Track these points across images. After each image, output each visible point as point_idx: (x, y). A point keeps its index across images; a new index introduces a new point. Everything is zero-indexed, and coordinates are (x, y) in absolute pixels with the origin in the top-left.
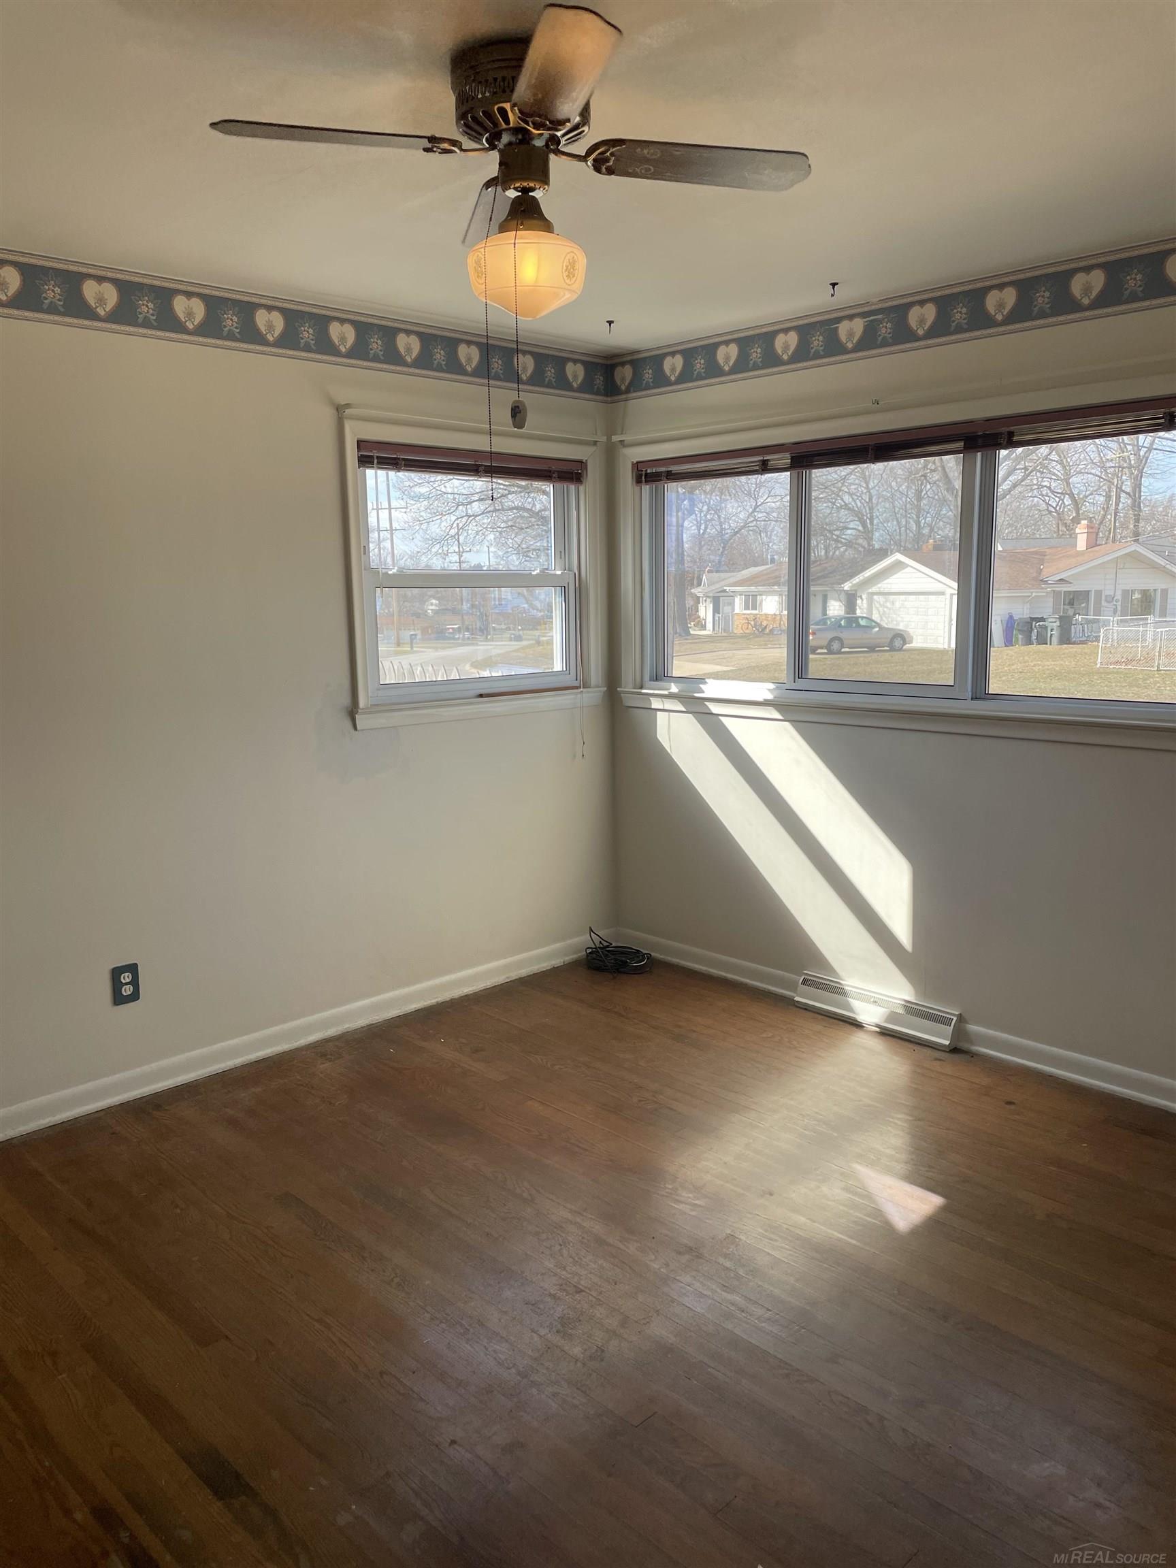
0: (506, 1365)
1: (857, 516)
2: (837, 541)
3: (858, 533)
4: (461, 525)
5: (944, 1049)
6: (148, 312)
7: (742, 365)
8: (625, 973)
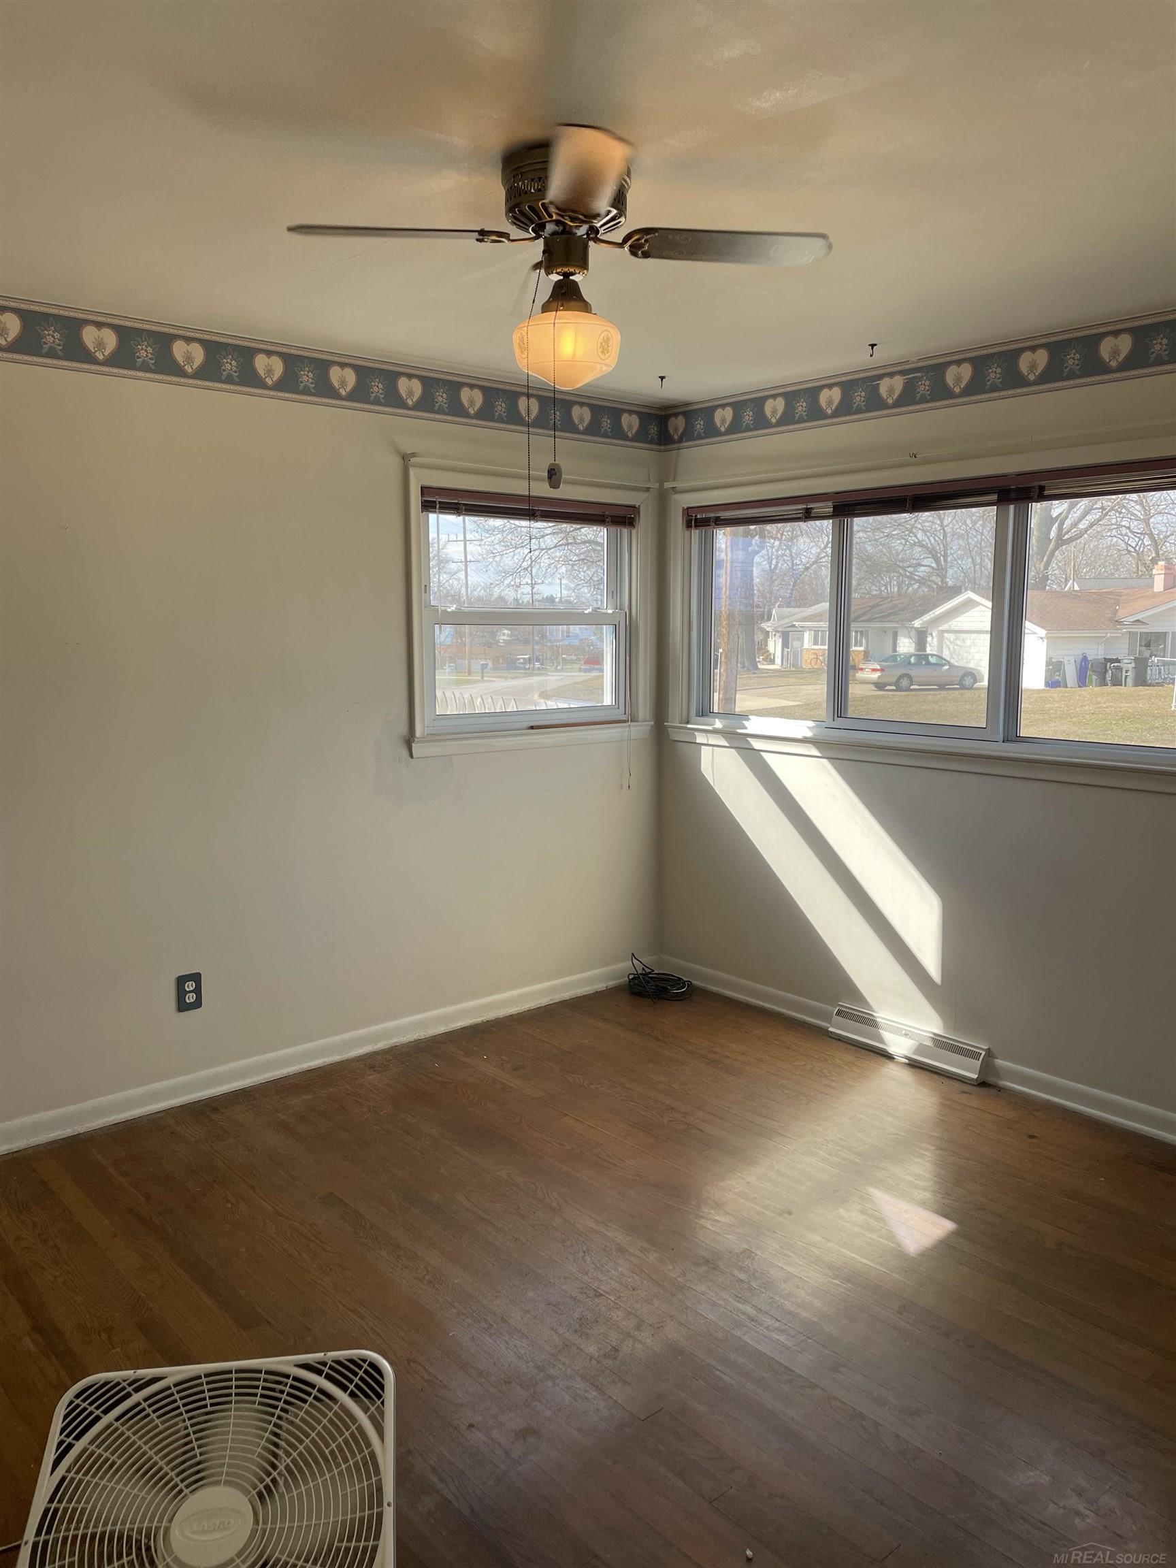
0: (525, 1359)
1: (930, 552)
2: (910, 578)
3: (931, 570)
4: (533, 558)
5: (972, 1083)
6: (231, 369)
7: (788, 419)
8: (663, 998)
